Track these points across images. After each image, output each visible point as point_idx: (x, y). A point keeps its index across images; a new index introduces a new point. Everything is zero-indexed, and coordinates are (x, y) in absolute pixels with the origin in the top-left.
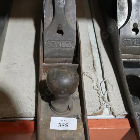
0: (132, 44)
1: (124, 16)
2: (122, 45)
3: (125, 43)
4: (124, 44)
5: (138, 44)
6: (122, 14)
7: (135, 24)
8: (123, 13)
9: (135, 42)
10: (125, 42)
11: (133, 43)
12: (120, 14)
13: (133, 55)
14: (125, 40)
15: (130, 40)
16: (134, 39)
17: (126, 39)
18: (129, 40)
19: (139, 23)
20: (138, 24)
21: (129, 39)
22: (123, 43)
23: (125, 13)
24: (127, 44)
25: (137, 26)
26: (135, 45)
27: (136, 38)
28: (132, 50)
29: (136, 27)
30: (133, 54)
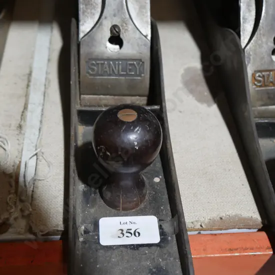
0: (108, 72)
1: (93, 11)
2: (88, 75)
3: (93, 70)
4: (91, 73)
5: (122, 72)
6: (88, 7)
7: (114, 28)
8: (92, 4)
9: (115, 68)
10: (94, 67)
11: (111, 69)
12: (84, 6)
13: (113, 97)
14: (93, 64)
15: (104, 64)
16: (114, 60)
17: (94, 62)
18: (102, 64)
19: (122, 26)
20: (121, 28)
21: (103, 62)
22: (90, 71)
23: (94, 4)
24: (98, 71)
25: (119, 33)
26: (116, 75)
27: (118, 60)
28: (109, 86)
29: (117, 34)
30: (114, 95)
